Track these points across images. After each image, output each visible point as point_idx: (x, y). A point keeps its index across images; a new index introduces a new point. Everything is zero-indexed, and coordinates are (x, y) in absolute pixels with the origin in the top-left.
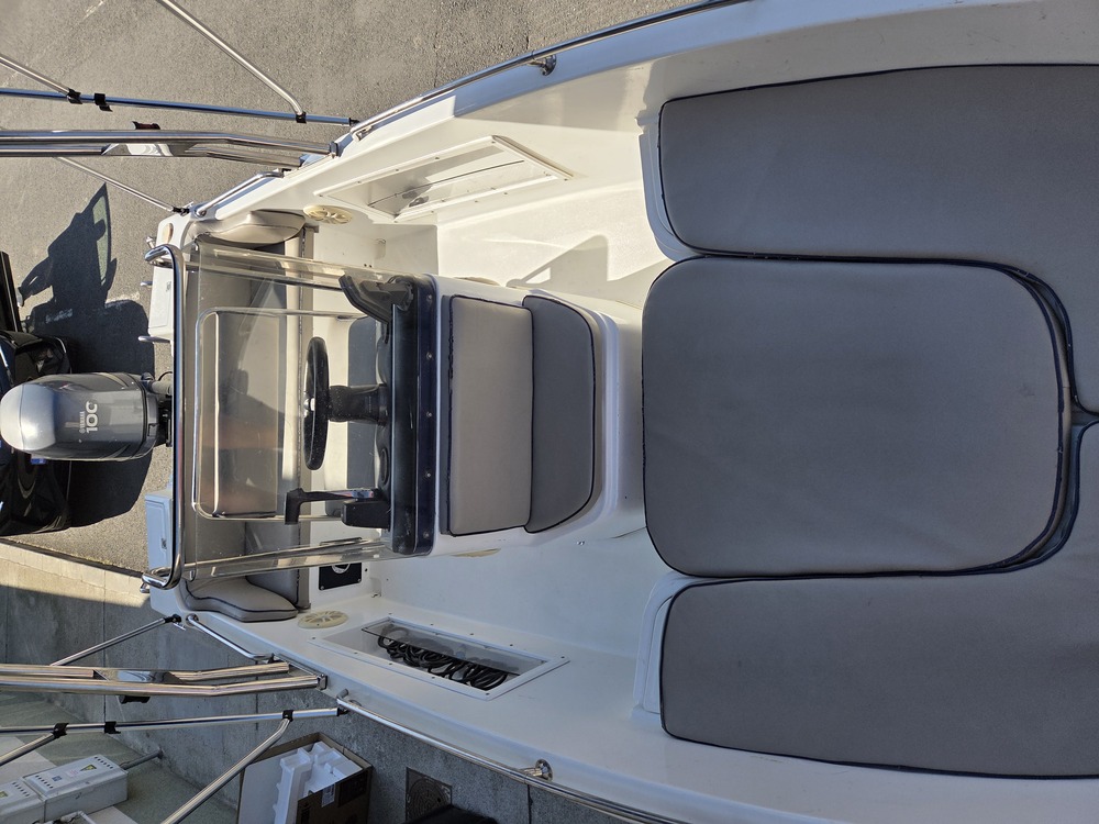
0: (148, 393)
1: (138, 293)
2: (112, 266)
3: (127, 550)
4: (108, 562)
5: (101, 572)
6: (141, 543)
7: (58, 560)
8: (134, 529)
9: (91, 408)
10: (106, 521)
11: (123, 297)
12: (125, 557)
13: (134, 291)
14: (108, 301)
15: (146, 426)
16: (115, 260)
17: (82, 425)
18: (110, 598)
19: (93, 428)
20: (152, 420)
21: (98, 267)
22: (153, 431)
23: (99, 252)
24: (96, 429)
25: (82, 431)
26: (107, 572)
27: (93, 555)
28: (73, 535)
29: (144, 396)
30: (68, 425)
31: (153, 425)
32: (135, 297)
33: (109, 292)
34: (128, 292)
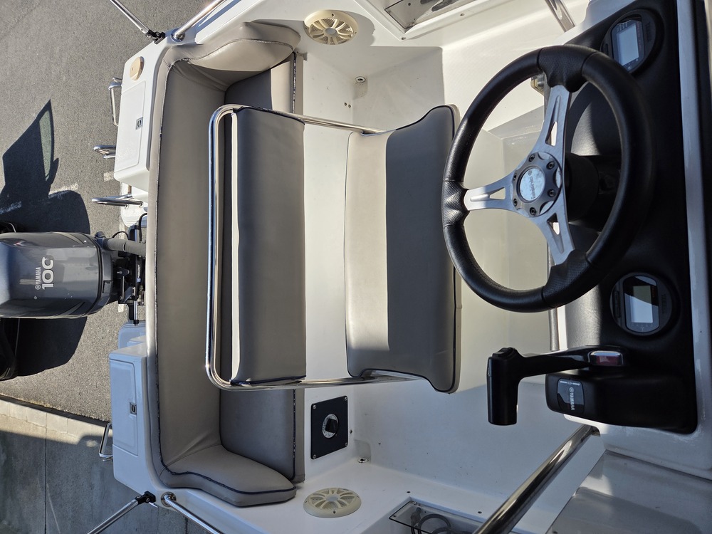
0: (103, 251)
1: (76, 184)
2: (54, 164)
3: (65, 396)
4: (48, 405)
5: (43, 414)
6: (77, 390)
7: (6, 403)
8: (71, 377)
9: (47, 264)
10: (47, 371)
11: (64, 189)
12: (63, 402)
13: (73, 183)
14: (51, 193)
15: (101, 283)
16: (58, 159)
17: (38, 282)
18: (51, 436)
19: (48, 284)
20: (107, 277)
21: (43, 166)
22: (107, 288)
23: (44, 154)
24: (52, 285)
25: (38, 288)
26: (48, 414)
27: (35, 398)
28: (19, 383)
29: (100, 253)
30: (23, 282)
31: (108, 282)
32: (74, 188)
33: (52, 186)
34: (68, 184)
